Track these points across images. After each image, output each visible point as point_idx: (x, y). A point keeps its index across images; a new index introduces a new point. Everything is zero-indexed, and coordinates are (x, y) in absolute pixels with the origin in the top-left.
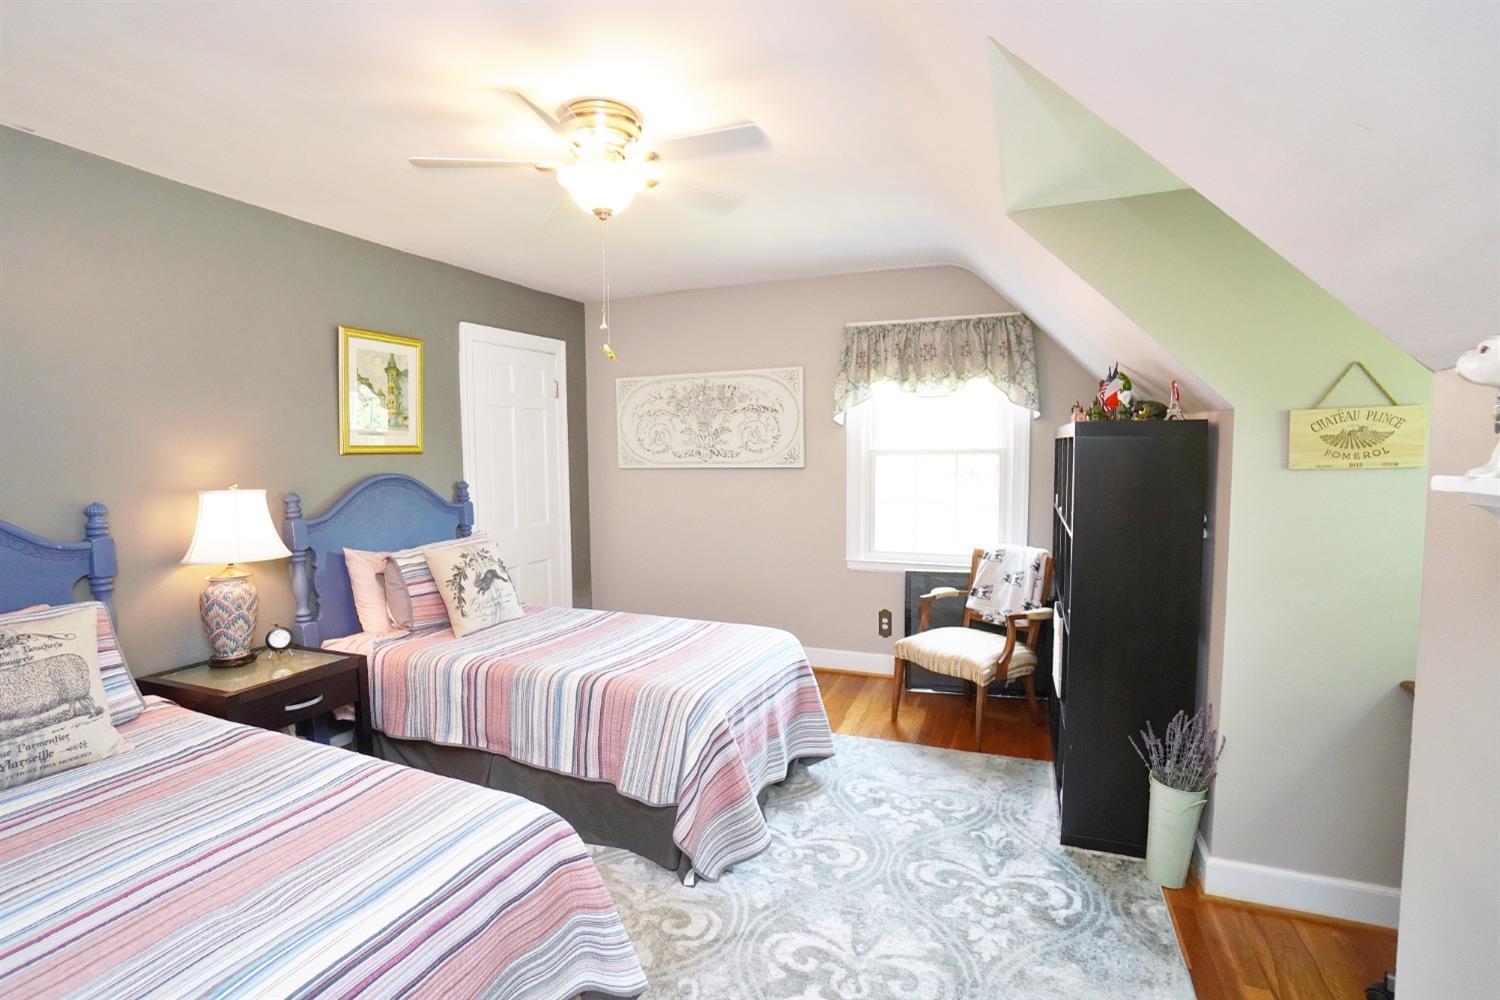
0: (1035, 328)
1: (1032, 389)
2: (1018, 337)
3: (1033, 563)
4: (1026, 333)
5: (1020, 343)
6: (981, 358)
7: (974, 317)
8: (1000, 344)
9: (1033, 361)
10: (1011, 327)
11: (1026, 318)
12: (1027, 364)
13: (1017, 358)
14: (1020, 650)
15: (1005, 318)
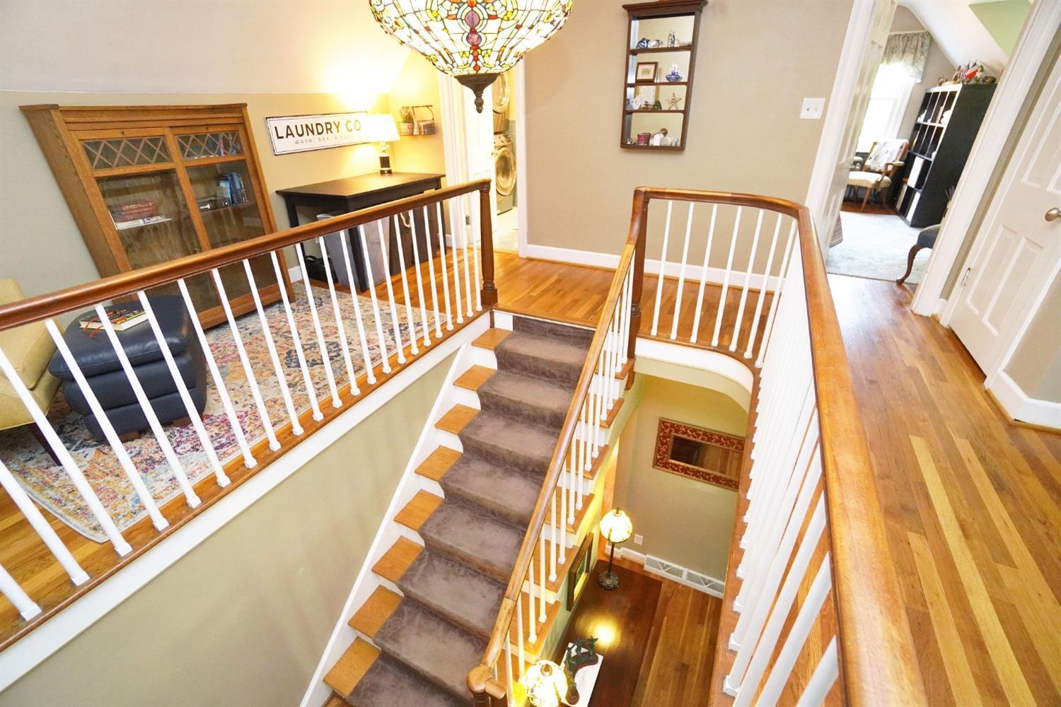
0: (932, 39)
1: (921, 69)
2: (923, 43)
3: (900, 145)
4: (927, 41)
5: (922, 46)
6: (901, 54)
7: (903, 33)
8: (912, 46)
9: (926, 55)
10: (920, 38)
11: (929, 34)
12: (923, 57)
13: (918, 54)
14: (886, 178)
15: (919, 34)
